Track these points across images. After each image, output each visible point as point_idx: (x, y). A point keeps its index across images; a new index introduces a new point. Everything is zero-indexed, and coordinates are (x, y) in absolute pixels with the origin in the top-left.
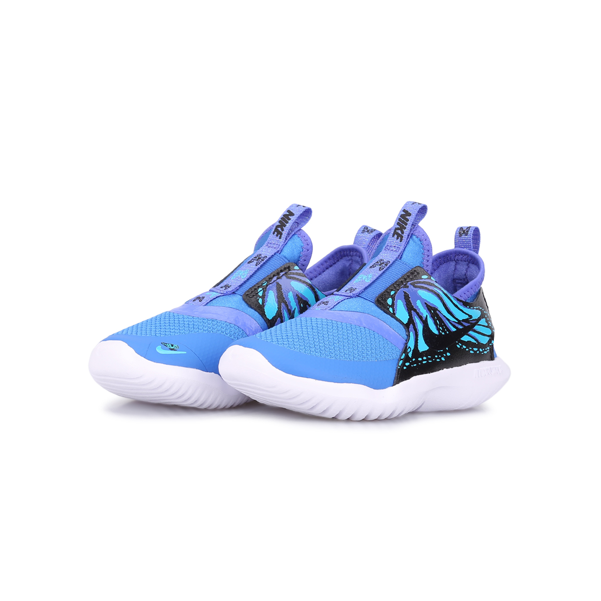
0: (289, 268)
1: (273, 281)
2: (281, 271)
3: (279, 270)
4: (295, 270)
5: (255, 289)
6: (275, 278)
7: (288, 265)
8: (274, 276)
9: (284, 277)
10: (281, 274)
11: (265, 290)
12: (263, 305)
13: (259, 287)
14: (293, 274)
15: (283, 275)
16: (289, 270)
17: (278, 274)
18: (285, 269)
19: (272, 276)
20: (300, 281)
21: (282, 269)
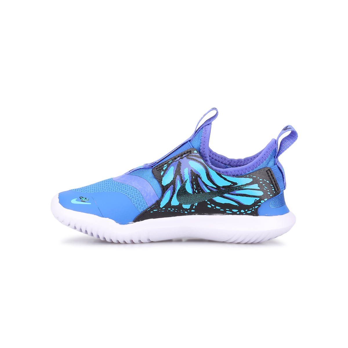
0: (190, 152)
1: (176, 160)
2: (185, 154)
3: (183, 153)
4: (194, 153)
5: (163, 165)
6: (178, 158)
7: (190, 150)
8: (179, 157)
9: (185, 158)
10: (184, 156)
11: (169, 165)
12: (163, 176)
13: (166, 164)
14: (193, 156)
15: (185, 156)
16: (191, 153)
17: (182, 155)
18: (188, 152)
19: (177, 156)
20: (196, 161)
21: (185, 152)
